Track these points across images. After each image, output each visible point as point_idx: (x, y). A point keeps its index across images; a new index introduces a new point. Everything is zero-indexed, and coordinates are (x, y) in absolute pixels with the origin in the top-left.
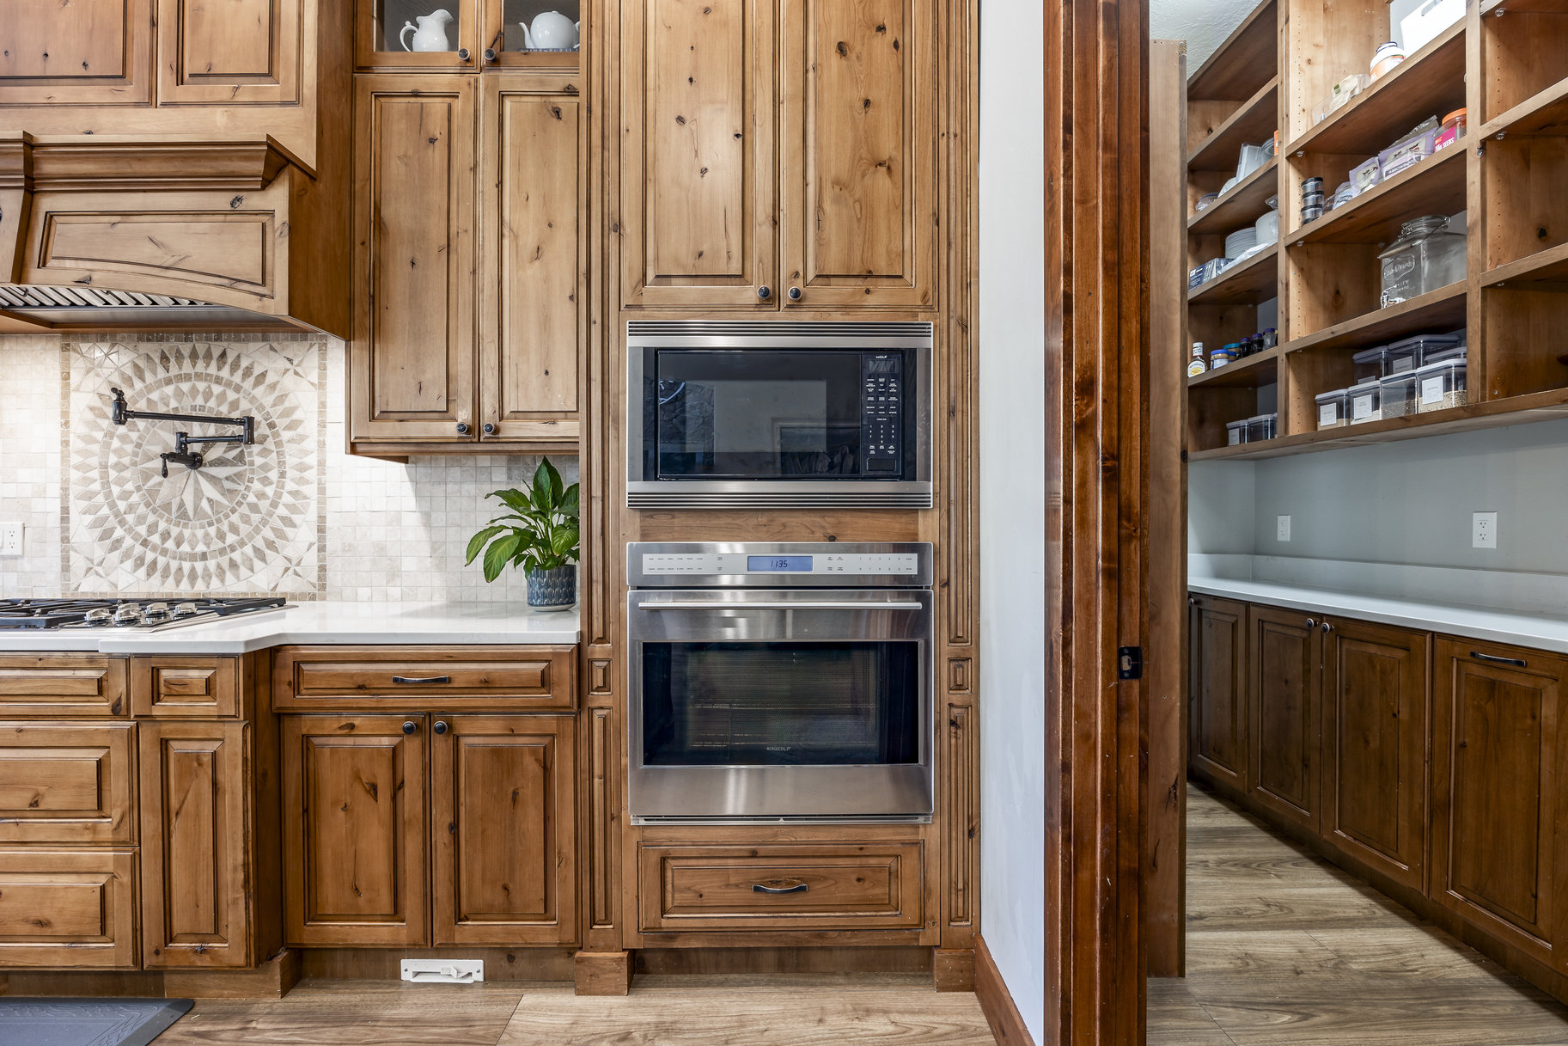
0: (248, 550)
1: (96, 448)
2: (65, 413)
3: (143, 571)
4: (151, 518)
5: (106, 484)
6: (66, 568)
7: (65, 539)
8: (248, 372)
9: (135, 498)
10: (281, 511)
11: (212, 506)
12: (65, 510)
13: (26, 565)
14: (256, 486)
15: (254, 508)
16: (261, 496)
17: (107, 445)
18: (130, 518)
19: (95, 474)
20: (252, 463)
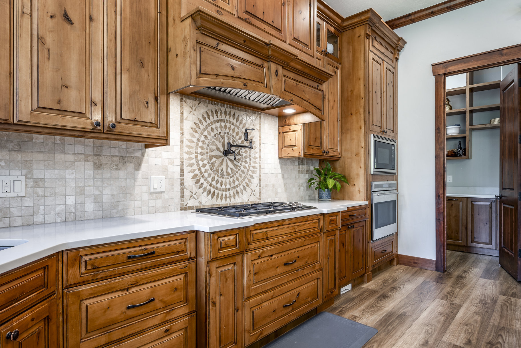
0: (241, 187)
1: (193, 145)
3: (210, 196)
4: (213, 175)
5: (197, 160)
6: (182, 196)
7: (182, 184)
9: (207, 167)
10: (250, 173)
11: (231, 170)
12: (182, 171)
13: (165, 196)
14: (243, 163)
15: (243, 172)
16: (245, 167)
17: (197, 144)
18: (206, 175)
19: (193, 156)
20: (242, 156)
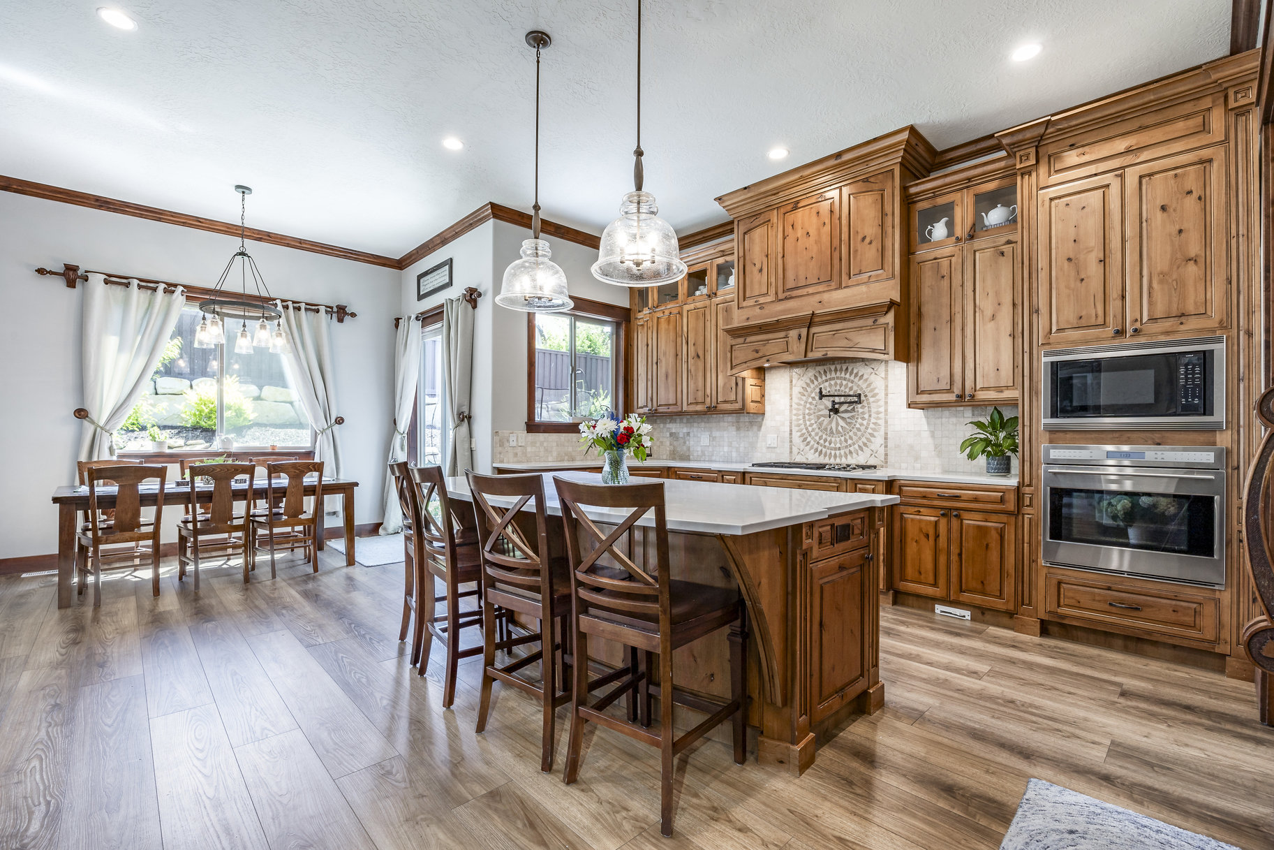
0: (856, 446)
1: (801, 407)
2: (791, 395)
3: (817, 453)
4: (820, 434)
5: (805, 421)
6: (791, 452)
7: (791, 442)
8: (856, 375)
9: (815, 426)
10: (870, 431)
11: (842, 429)
12: (791, 431)
13: (778, 450)
14: (860, 420)
15: (859, 430)
16: (861, 425)
17: (805, 406)
18: (813, 434)
19: (801, 417)
20: (858, 412)
